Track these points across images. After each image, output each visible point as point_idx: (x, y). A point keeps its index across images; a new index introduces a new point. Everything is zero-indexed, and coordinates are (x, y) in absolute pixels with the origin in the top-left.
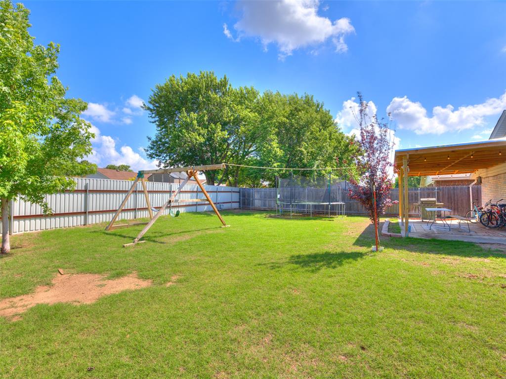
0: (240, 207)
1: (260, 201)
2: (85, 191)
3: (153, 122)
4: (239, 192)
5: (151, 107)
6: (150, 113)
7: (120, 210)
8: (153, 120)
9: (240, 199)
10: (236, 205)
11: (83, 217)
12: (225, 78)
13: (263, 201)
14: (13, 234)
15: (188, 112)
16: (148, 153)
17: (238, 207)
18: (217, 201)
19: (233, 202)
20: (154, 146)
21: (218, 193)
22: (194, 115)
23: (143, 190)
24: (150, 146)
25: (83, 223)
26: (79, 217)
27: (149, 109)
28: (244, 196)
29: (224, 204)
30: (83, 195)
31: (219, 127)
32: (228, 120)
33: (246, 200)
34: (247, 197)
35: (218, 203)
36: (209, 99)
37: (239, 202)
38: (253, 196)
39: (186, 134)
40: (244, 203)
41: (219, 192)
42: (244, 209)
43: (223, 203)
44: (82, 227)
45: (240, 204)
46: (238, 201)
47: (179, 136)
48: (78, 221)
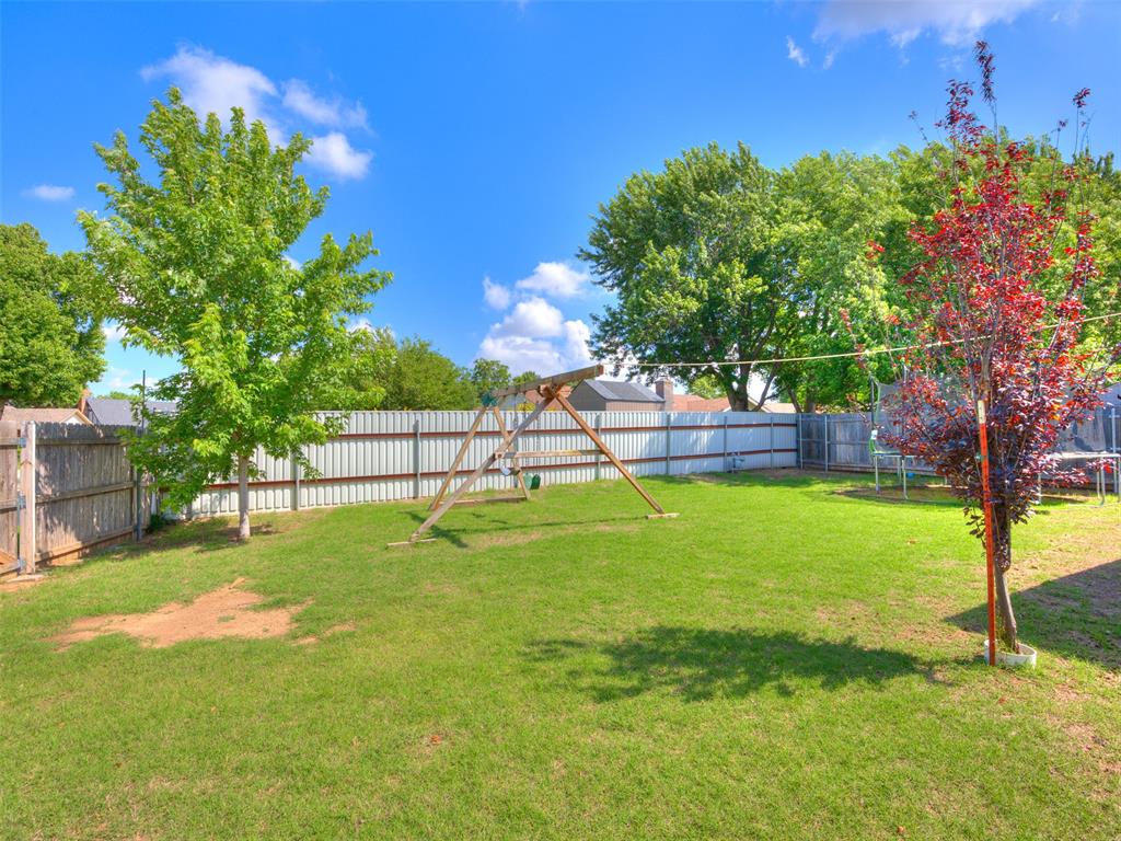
0: (798, 462)
1: (851, 448)
2: (414, 435)
3: (600, 283)
4: (796, 425)
5: (594, 250)
6: (595, 264)
7: (453, 472)
8: (598, 278)
9: (798, 442)
10: (790, 458)
11: (411, 483)
12: (743, 151)
13: (858, 448)
14: (300, 509)
15: (660, 247)
16: (594, 349)
17: (794, 464)
18: (725, 447)
19: (775, 451)
20: (606, 332)
21: (730, 431)
22: (672, 252)
23: (497, 429)
24: (599, 333)
25: (411, 495)
26: (404, 484)
27: (590, 256)
28: (808, 434)
29: (746, 457)
30: (411, 442)
31: (739, 267)
32: (762, 247)
33: (814, 445)
34: (815, 438)
35: (729, 454)
36: (707, 209)
37: (797, 450)
38: (832, 434)
39: (653, 299)
40: (808, 453)
41: (730, 426)
42: (810, 468)
43: (742, 453)
44: (412, 501)
45: (798, 457)
46: (793, 446)
47: (640, 304)
48: (402, 490)
